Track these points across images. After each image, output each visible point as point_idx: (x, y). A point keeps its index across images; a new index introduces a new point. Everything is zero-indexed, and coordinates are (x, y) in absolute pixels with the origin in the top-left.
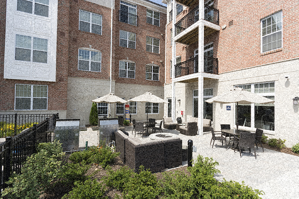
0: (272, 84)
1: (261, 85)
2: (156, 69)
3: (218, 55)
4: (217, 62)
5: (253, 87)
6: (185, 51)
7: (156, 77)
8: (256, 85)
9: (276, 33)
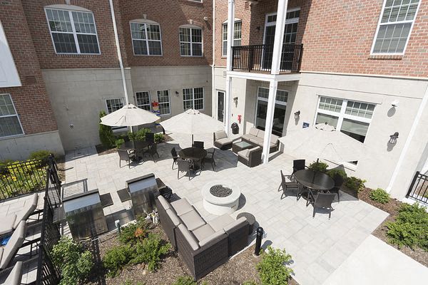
0: (372, 106)
1: (357, 104)
2: (197, 34)
3: (305, 37)
4: (302, 49)
5: (345, 104)
6: (249, 12)
7: (197, 50)
8: (350, 103)
9: (403, 24)
